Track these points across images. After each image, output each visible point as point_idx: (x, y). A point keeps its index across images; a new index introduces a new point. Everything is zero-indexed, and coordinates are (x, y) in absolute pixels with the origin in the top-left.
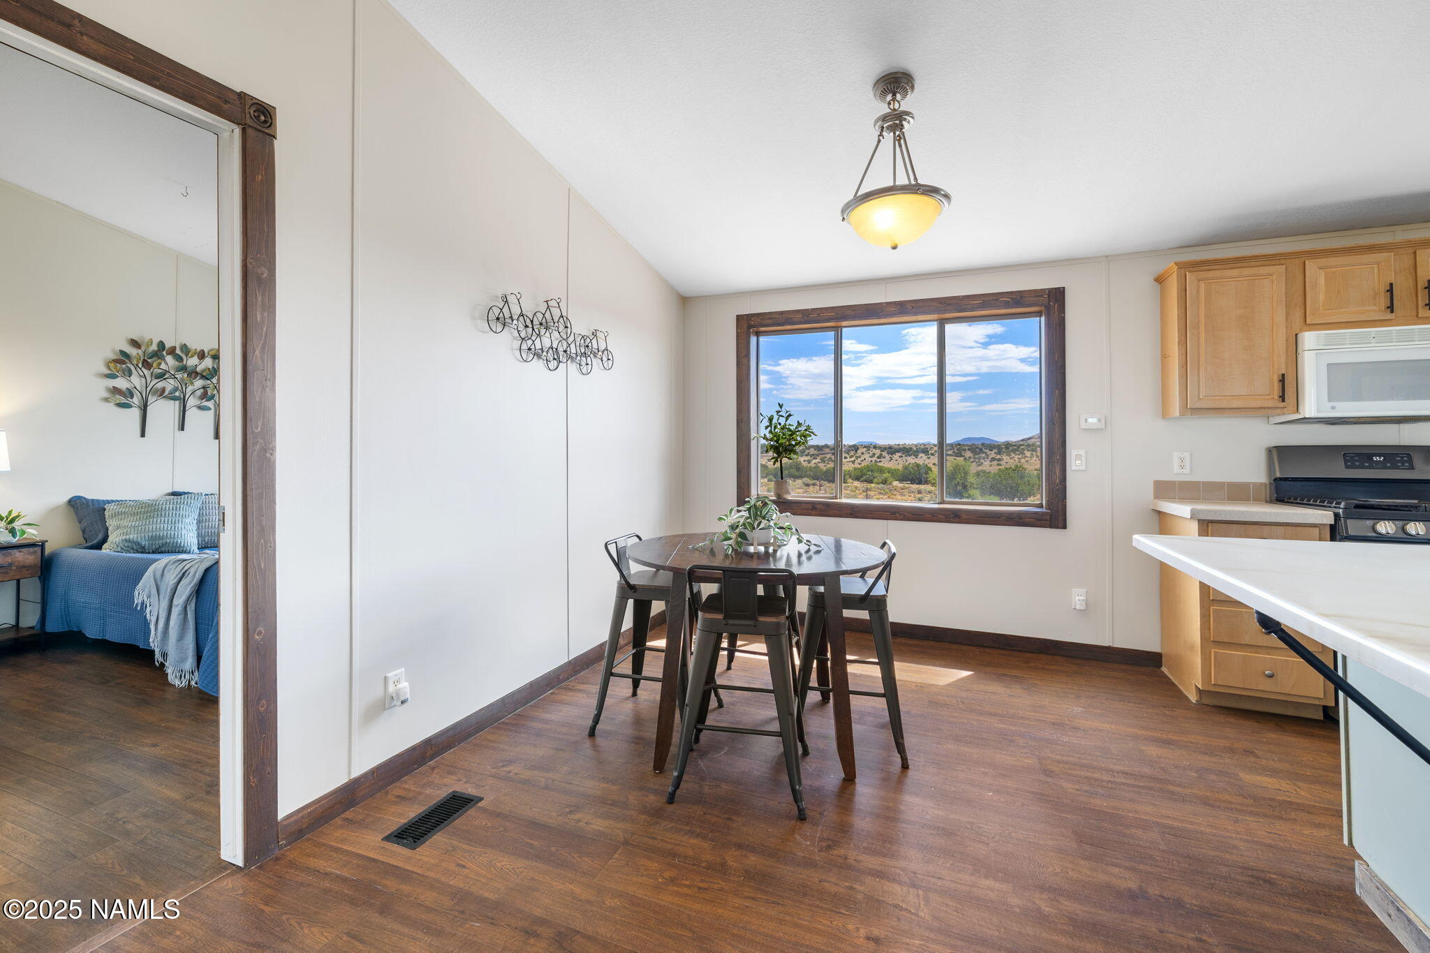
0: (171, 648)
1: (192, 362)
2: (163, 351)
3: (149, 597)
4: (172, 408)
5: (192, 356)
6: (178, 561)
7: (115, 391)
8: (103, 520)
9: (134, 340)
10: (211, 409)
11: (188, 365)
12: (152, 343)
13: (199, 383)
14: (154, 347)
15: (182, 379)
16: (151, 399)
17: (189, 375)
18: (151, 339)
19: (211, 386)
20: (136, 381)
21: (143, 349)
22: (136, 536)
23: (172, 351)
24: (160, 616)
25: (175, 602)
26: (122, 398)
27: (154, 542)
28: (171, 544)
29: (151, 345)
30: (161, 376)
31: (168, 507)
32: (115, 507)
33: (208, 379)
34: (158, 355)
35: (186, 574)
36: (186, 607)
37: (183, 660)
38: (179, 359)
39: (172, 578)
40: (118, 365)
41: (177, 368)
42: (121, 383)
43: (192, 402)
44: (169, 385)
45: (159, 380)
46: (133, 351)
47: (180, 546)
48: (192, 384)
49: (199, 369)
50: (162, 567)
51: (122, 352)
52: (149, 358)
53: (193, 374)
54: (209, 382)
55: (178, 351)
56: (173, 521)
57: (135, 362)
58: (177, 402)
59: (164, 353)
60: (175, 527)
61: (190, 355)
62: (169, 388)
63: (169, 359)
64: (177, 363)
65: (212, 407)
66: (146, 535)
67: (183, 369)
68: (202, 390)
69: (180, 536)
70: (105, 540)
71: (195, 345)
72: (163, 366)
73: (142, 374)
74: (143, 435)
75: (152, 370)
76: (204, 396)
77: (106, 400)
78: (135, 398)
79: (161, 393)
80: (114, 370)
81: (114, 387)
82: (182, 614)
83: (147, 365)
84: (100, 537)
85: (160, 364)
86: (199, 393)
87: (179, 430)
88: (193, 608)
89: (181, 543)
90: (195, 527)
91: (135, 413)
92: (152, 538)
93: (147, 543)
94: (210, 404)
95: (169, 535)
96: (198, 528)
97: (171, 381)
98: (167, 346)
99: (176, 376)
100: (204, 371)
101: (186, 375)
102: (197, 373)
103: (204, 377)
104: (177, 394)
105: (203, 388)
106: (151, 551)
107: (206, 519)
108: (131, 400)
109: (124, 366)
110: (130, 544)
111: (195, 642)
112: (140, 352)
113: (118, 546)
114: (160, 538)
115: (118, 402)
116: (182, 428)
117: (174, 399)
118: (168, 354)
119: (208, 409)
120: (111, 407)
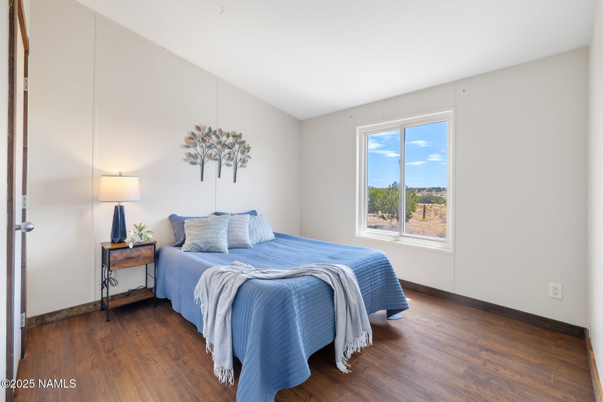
0: (216, 343)
1: (224, 139)
2: (211, 133)
3: (202, 296)
4: (215, 164)
5: (224, 136)
6: (220, 272)
7: (190, 155)
8: (183, 230)
9: (197, 126)
10: (232, 166)
11: (222, 141)
12: (206, 128)
13: (227, 151)
14: (207, 131)
15: (219, 149)
16: (206, 160)
17: (223, 146)
18: (205, 126)
19: (232, 152)
20: (199, 150)
21: (202, 131)
22: (198, 241)
23: (215, 133)
24: (209, 315)
25: (218, 312)
26: (192, 159)
27: (206, 245)
28: (215, 247)
29: (205, 129)
30: (210, 147)
31: (213, 223)
32: (189, 222)
33: (231, 149)
34: (208, 135)
35: (225, 288)
36: (225, 317)
37: (224, 360)
38: (218, 137)
39: (216, 288)
40: (191, 140)
41: (217, 142)
42: (192, 151)
43: (224, 161)
44: (213, 152)
45: (209, 149)
46: (197, 133)
47: (219, 248)
48: (224, 151)
49: (227, 143)
50: (210, 275)
51: (193, 134)
52: (205, 137)
53: (224, 146)
54: (231, 150)
55: (217, 133)
56: (216, 232)
57: (198, 139)
58: (217, 161)
59: (211, 134)
60: (217, 236)
61: (223, 135)
62: (213, 154)
63: (214, 137)
64: (217, 140)
65: (233, 165)
66: (203, 240)
67: (220, 143)
68: (228, 155)
69: (219, 242)
70: (183, 243)
71: (225, 130)
72: (211, 141)
73: (201, 146)
74: (202, 180)
75: (206, 144)
76: (230, 158)
77: (186, 160)
78: (198, 159)
79: (210, 156)
80: (189, 143)
81: (189, 153)
82: (223, 323)
83: (204, 140)
84: (182, 239)
85: (209, 140)
86: (227, 156)
87: (218, 177)
88: (230, 319)
89: (220, 247)
90: (226, 237)
91: (198, 167)
92: (206, 243)
93: (203, 246)
94: (232, 163)
95: (214, 241)
96: (228, 237)
97: (214, 149)
98: (213, 130)
99: (217, 147)
100: (229, 144)
101: (221, 147)
102: (226, 145)
103: (229, 148)
104: (217, 157)
105: (229, 153)
106: (205, 251)
107: (232, 231)
108: (196, 160)
109: (193, 141)
110: (195, 246)
111: (231, 347)
112: (201, 133)
113: (189, 247)
114: (210, 243)
115: (191, 161)
116: (220, 177)
117: (216, 160)
118: (213, 135)
119: (231, 165)
120: (188, 164)
